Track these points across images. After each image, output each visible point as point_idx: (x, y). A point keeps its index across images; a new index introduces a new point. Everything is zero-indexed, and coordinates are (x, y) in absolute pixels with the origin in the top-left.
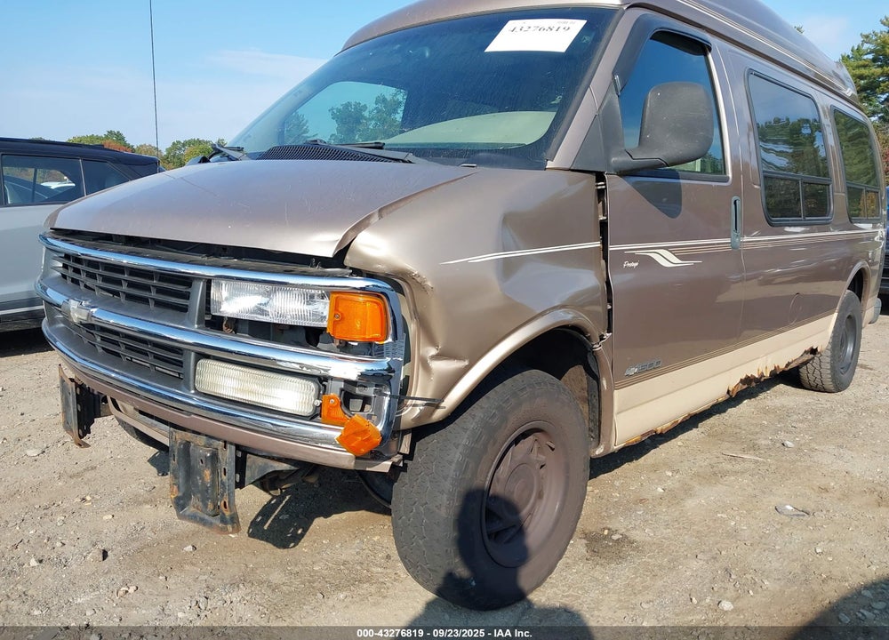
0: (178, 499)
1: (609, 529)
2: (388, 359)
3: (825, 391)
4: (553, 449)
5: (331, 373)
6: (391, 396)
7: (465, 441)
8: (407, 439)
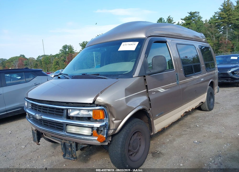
0: (64, 155)
1: (157, 151)
2: (105, 122)
3: (207, 111)
4: (142, 135)
5: (94, 126)
6: (107, 130)
7: (123, 136)
8: (111, 137)
